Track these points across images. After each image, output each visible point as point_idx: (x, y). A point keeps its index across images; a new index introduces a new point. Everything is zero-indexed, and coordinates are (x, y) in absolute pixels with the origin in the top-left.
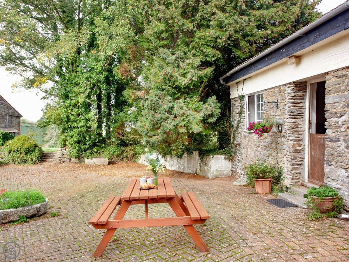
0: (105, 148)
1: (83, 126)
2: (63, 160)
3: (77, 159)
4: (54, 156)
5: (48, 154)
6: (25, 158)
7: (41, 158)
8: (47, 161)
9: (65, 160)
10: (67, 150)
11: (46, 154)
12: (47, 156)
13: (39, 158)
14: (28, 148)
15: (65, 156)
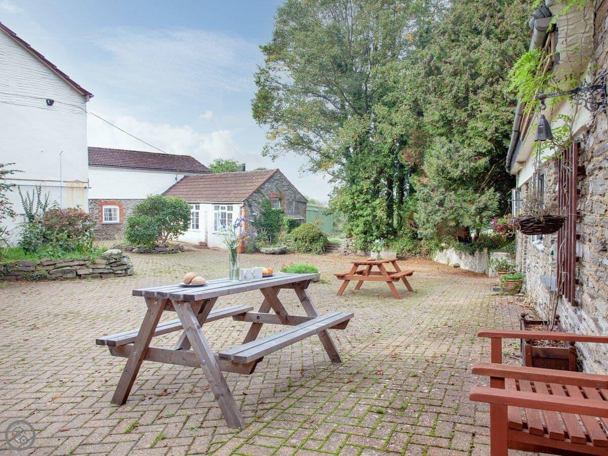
0: (395, 241)
1: (369, 215)
2: (348, 251)
3: (363, 252)
4: (340, 247)
5: (333, 244)
6: (310, 247)
7: (325, 248)
8: (332, 252)
9: (350, 252)
10: (353, 241)
11: (331, 244)
12: (332, 247)
13: (324, 248)
14: (313, 237)
15: (350, 247)
